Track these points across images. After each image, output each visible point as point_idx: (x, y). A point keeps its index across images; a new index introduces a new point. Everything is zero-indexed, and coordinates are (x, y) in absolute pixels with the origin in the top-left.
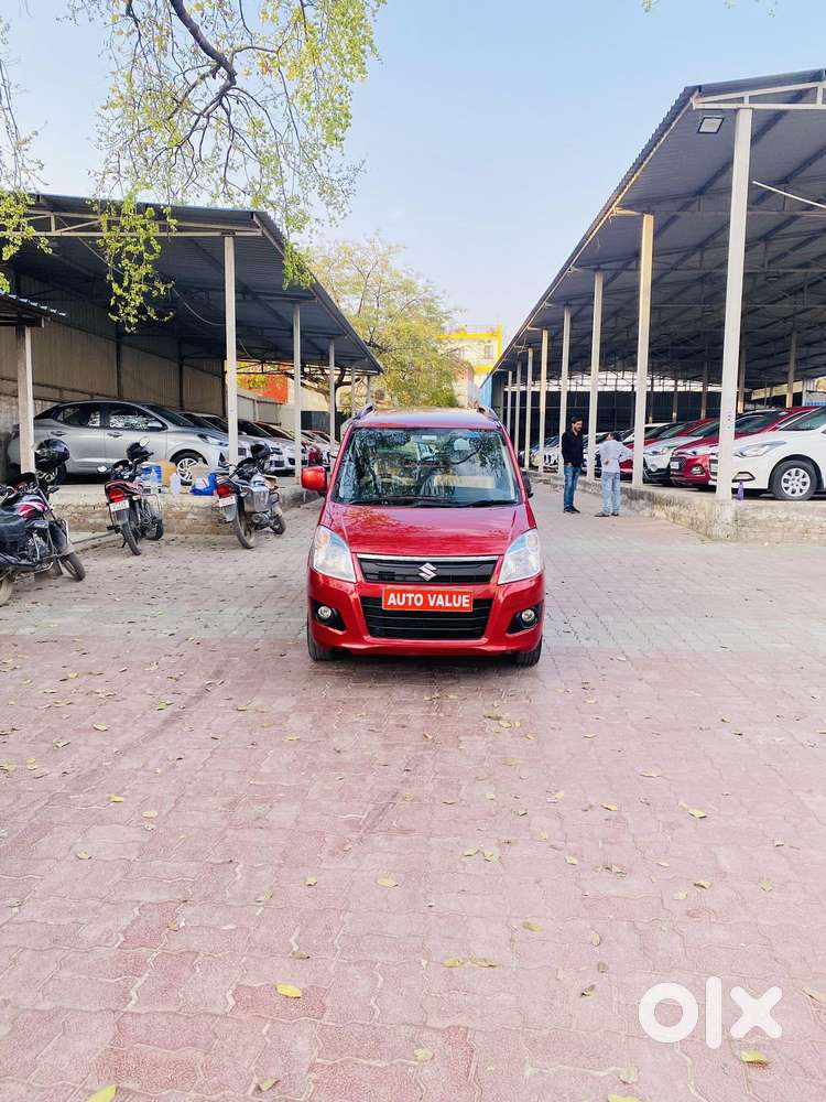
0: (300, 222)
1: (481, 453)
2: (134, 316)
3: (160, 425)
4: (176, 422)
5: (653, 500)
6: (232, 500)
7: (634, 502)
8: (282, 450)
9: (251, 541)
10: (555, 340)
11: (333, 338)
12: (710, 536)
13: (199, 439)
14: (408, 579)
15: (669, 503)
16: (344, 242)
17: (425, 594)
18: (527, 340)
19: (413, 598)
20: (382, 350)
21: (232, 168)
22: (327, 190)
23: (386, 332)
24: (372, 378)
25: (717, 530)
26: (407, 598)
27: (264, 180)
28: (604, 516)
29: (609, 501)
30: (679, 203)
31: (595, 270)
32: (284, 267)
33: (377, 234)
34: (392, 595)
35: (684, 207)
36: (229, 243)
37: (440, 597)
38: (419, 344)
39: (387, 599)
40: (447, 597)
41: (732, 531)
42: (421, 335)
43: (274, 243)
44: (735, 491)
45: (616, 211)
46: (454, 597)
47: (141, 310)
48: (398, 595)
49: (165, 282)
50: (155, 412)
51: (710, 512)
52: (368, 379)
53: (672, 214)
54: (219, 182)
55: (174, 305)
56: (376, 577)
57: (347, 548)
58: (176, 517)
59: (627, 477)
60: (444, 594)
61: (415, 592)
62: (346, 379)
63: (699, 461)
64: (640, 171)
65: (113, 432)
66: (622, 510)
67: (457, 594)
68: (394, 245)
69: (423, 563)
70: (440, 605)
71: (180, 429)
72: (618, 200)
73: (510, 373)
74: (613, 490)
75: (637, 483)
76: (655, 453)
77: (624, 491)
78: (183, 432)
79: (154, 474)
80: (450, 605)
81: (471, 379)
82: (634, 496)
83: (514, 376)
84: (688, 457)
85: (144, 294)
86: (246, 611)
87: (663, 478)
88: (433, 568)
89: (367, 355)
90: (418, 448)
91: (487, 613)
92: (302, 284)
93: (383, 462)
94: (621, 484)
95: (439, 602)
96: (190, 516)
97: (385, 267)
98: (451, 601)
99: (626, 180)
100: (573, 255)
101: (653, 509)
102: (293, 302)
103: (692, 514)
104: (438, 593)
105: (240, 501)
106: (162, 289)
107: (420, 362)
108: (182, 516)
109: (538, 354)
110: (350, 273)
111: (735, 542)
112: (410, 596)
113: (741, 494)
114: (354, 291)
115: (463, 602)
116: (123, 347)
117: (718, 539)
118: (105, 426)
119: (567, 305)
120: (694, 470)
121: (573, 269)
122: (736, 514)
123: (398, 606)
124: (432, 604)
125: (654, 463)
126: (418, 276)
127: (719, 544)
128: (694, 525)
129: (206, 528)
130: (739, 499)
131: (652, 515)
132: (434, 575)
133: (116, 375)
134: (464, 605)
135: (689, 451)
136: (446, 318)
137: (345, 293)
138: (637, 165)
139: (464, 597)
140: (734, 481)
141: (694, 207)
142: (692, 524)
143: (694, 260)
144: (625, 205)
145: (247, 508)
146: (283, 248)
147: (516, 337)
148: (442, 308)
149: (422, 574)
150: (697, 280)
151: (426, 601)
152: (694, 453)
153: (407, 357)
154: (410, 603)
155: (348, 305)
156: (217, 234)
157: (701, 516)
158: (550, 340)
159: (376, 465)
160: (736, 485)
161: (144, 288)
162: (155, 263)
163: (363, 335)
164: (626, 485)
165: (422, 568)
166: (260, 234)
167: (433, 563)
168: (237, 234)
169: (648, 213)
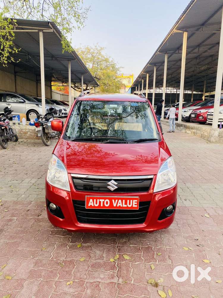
0: (68, 30)
1: (136, 113)
2: (6, 60)
3: (23, 101)
4: (29, 100)
5: (186, 127)
6: (40, 128)
7: (179, 127)
8: (67, 109)
9: (49, 143)
10: (151, 77)
11: (83, 74)
12: (210, 141)
13: (36, 106)
14: (101, 189)
15: (192, 128)
16: (87, 46)
17: (111, 200)
18: (142, 77)
19: (104, 202)
20: (99, 79)
21: (45, 10)
22: (77, 16)
23: (100, 74)
24: (96, 88)
25: (212, 139)
26: (100, 202)
27: (56, 14)
28: (170, 132)
29: (172, 127)
30: (196, 28)
31: (165, 53)
32: (61, 44)
33: (97, 44)
34: (91, 200)
35: (198, 30)
36: (41, 34)
37: (120, 201)
38: (110, 78)
39: (88, 203)
40: (124, 201)
41: (217, 140)
42: (111, 75)
43: (58, 35)
44: (219, 125)
45: (175, 31)
46: (128, 201)
47: (8, 58)
48: (95, 200)
49: (18, 48)
50: (22, 97)
51: (210, 133)
52: (95, 88)
53: (193, 32)
54: (41, 16)
55: (29, 61)
56: (82, 188)
57: (66, 170)
58: (24, 133)
59: (177, 119)
60: (122, 199)
61: (105, 199)
62: (88, 88)
63: (202, 115)
64: (185, 15)
65: (7, 103)
66: (176, 130)
67: (130, 199)
68: (102, 47)
69: (110, 180)
70: (120, 206)
71: (30, 102)
72: (176, 27)
73: (136, 87)
74: (173, 123)
75: (180, 121)
76: (185, 111)
77: (176, 124)
78: (31, 103)
79: (16, 118)
80: (126, 206)
81: (125, 89)
82: (178, 125)
83: (138, 88)
84: (198, 113)
85: (9, 52)
86: (33, 181)
87: (187, 120)
88: (116, 183)
89: (94, 80)
90: (109, 109)
91: (147, 209)
92: (69, 51)
93: (93, 116)
94: (175, 122)
95: (119, 204)
96: (29, 133)
97: (100, 54)
98: (126, 203)
99: (180, 19)
100: (159, 48)
101: (186, 130)
102: (68, 60)
103: (202, 133)
104: (118, 199)
105: (44, 129)
106: (17, 51)
107: (110, 83)
108: (26, 133)
109: (145, 81)
110: (90, 56)
111: (218, 143)
112: (102, 201)
113: (221, 126)
114: (90, 61)
115: (134, 204)
116: (17, 76)
117: (213, 142)
118: (5, 101)
119: (155, 65)
120: (200, 117)
121: (158, 53)
122: (219, 133)
123: (94, 207)
124: (115, 205)
125: (185, 115)
126: (110, 57)
127: (213, 144)
128: (202, 137)
129: (35, 137)
130: (220, 128)
131: (186, 132)
132: (116, 187)
133: (15, 85)
134: (134, 206)
135: (198, 111)
136: (118, 70)
137: (88, 62)
138: (184, 12)
139: (134, 201)
140: (219, 122)
141: (201, 30)
142: (202, 136)
143: (196, 50)
144: (178, 29)
145: (46, 131)
146: (61, 37)
147: (139, 76)
148: (117, 67)
149: (108, 187)
150: (194, 58)
151: (111, 203)
152: (200, 112)
153: (106, 82)
154: (102, 205)
155: (89, 66)
156: (37, 31)
157: (206, 134)
158: (149, 77)
159: (90, 117)
160: (219, 123)
161: (10, 50)
162: (14, 41)
163: (93, 75)
164: (177, 122)
165: (109, 183)
166: (52, 31)
167: (115, 180)
168: (44, 31)
169: (186, 31)
